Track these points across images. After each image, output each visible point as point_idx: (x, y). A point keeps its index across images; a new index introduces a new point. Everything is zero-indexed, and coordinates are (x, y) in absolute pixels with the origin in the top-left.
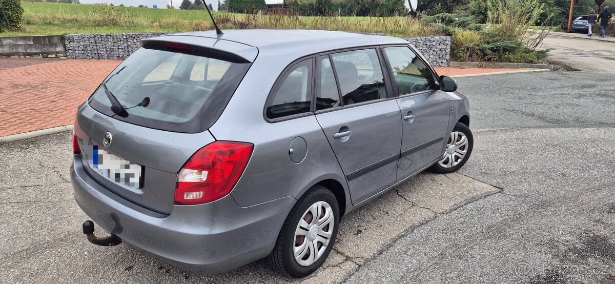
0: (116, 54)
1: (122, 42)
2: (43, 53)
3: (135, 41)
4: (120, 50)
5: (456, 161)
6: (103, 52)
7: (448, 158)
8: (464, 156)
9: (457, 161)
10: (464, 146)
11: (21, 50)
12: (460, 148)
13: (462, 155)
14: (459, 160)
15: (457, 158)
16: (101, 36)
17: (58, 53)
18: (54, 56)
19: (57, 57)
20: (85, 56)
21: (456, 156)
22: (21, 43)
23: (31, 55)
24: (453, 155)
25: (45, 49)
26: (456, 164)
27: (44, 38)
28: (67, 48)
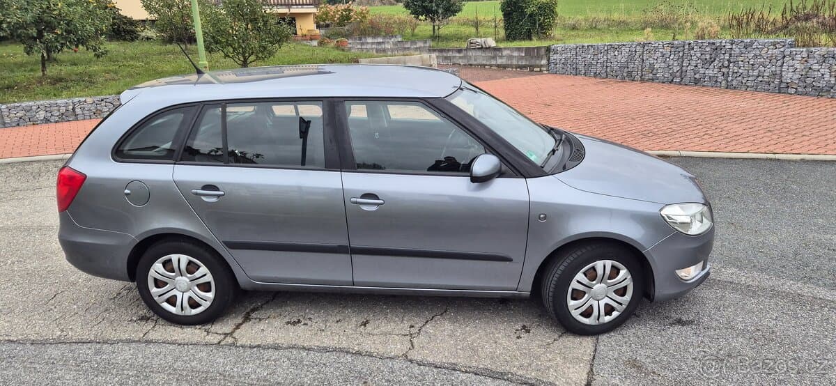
0: (593, 70)
1: (602, 55)
2: (530, 66)
3: (616, 53)
4: (599, 65)
5: (608, 313)
6: (581, 67)
7: (591, 306)
8: (624, 307)
9: (610, 315)
10: (625, 288)
11: (515, 62)
12: (616, 292)
13: (621, 304)
14: (615, 314)
15: (609, 310)
16: (583, 47)
17: (542, 66)
18: (538, 69)
19: (541, 71)
20: (564, 71)
21: (607, 305)
22: (516, 54)
23: (521, 67)
24: (602, 303)
25: (533, 62)
26: (608, 319)
27: (534, 48)
28: (550, 61)
